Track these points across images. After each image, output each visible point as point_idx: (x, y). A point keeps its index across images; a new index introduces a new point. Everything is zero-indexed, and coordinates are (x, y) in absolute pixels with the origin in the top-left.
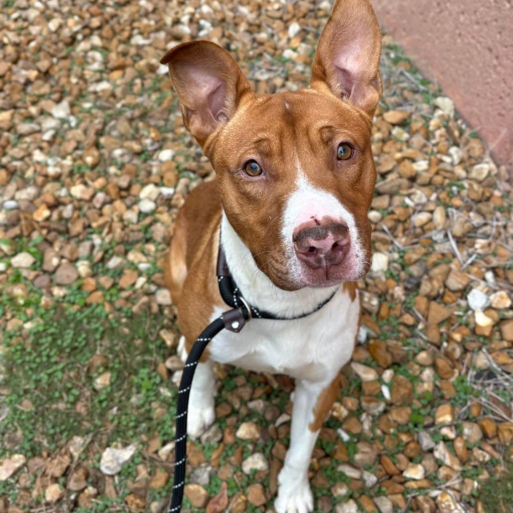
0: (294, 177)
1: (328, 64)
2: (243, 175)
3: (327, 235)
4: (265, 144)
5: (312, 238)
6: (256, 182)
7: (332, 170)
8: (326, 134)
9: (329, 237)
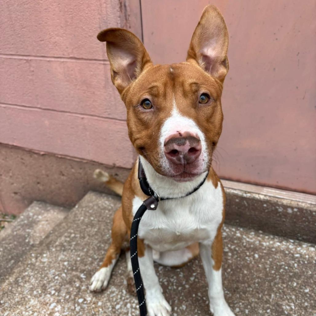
0: (171, 109)
1: (197, 50)
2: (141, 109)
3: (186, 143)
4: (155, 89)
5: (176, 144)
6: (148, 112)
7: (195, 108)
8: (194, 88)
9: (186, 144)
